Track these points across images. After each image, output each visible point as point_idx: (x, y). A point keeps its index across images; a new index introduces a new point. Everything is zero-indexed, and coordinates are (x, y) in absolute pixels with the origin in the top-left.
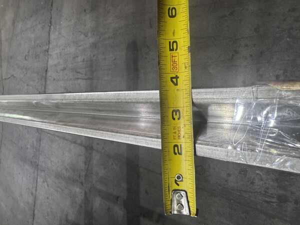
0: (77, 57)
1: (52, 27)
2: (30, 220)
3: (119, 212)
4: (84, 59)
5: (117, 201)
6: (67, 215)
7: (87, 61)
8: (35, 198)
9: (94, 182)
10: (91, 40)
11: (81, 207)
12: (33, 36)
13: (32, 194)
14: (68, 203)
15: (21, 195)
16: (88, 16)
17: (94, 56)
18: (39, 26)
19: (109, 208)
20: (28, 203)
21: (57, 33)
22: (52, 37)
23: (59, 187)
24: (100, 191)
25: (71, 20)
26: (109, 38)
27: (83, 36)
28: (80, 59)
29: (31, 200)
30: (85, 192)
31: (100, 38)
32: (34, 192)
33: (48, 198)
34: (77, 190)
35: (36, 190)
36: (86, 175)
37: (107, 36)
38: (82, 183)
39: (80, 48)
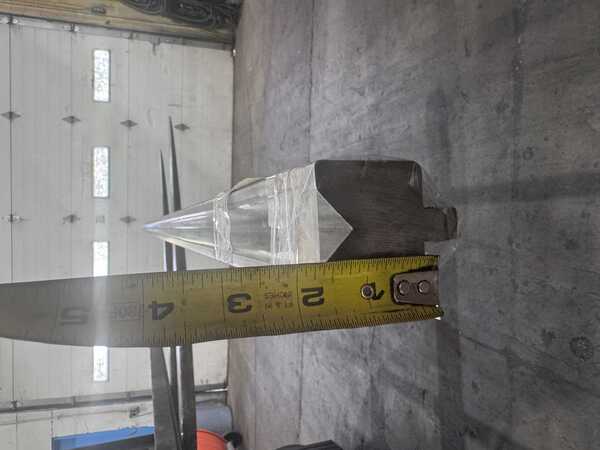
0: (350, 133)
1: (313, 89)
2: (297, 417)
3: (427, 421)
4: (360, 137)
5: (424, 398)
6: (345, 416)
7: (365, 139)
8: (301, 380)
9: (384, 358)
10: (370, 100)
11: (366, 403)
12: (289, 108)
13: (297, 372)
14: (347, 394)
15: (283, 374)
16: (363, 58)
17: (374, 128)
18: (297, 91)
19: (410, 412)
20: (292, 388)
21: (320, 98)
22: (314, 105)
23: (332, 364)
24: (394, 377)
25: (338, 71)
26: (397, 91)
27: (356, 97)
28: (353, 137)
29: (296, 385)
30: (372, 377)
31: (382, 93)
32: (299, 369)
33: (318, 382)
34: (360, 372)
35: (302, 367)
36: (371, 346)
37: (393, 87)
38: (365, 360)
39: (354, 117)
